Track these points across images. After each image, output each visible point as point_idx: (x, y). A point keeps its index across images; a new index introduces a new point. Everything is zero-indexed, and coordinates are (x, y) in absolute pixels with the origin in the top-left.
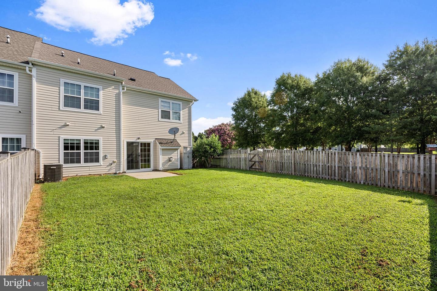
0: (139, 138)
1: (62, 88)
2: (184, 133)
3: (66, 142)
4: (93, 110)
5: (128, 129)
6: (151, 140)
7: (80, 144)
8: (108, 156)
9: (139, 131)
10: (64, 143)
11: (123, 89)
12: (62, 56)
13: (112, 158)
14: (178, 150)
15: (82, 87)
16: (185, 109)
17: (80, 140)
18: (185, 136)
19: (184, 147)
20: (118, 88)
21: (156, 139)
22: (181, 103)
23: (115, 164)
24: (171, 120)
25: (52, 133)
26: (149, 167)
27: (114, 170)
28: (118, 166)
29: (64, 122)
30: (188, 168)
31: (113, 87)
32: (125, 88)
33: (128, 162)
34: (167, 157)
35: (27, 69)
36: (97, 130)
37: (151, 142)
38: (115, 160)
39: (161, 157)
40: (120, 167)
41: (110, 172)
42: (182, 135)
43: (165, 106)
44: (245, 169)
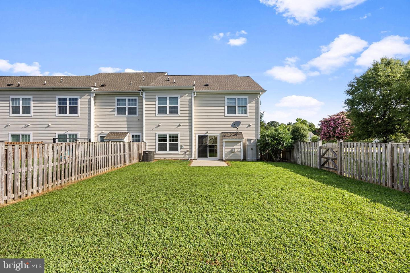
0: (207, 132)
1: (157, 101)
2: (251, 126)
3: (159, 136)
4: (174, 113)
5: (199, 125)
6: (218, 134)
7: (166, 138)
8: (184, 146)
9: (207, 127)
10: (158, 138)
11: (194, 94)
12: (168, 80)
13: (186, 148)
14: (242, 142)
15: (168, 99)
16: (252, 103)
17: (167, 135)
18: (252, 128)
19: (247, 139)
20: (191, 94)
21: (222, 132)
22: (247, 97)
23: (188, 152)
24: (237, 115)
25: (152, 131)
26: (216, 156)
27: (188, 157)
28: (190, 154)
29: (158, 123)
30: (251, 160)
31: (187, 94)
32: (196, 93)
33: (199, 152)
34: (229, 149)
35: (141, 93)
36: (177, 127)
37: (218, 135)
38: (188, 150)
39: (224, 148)
40: (191, 155)
41: (185, 158)
42: (248, 128)
43: (231, 103)
44: (315, 168)
